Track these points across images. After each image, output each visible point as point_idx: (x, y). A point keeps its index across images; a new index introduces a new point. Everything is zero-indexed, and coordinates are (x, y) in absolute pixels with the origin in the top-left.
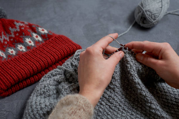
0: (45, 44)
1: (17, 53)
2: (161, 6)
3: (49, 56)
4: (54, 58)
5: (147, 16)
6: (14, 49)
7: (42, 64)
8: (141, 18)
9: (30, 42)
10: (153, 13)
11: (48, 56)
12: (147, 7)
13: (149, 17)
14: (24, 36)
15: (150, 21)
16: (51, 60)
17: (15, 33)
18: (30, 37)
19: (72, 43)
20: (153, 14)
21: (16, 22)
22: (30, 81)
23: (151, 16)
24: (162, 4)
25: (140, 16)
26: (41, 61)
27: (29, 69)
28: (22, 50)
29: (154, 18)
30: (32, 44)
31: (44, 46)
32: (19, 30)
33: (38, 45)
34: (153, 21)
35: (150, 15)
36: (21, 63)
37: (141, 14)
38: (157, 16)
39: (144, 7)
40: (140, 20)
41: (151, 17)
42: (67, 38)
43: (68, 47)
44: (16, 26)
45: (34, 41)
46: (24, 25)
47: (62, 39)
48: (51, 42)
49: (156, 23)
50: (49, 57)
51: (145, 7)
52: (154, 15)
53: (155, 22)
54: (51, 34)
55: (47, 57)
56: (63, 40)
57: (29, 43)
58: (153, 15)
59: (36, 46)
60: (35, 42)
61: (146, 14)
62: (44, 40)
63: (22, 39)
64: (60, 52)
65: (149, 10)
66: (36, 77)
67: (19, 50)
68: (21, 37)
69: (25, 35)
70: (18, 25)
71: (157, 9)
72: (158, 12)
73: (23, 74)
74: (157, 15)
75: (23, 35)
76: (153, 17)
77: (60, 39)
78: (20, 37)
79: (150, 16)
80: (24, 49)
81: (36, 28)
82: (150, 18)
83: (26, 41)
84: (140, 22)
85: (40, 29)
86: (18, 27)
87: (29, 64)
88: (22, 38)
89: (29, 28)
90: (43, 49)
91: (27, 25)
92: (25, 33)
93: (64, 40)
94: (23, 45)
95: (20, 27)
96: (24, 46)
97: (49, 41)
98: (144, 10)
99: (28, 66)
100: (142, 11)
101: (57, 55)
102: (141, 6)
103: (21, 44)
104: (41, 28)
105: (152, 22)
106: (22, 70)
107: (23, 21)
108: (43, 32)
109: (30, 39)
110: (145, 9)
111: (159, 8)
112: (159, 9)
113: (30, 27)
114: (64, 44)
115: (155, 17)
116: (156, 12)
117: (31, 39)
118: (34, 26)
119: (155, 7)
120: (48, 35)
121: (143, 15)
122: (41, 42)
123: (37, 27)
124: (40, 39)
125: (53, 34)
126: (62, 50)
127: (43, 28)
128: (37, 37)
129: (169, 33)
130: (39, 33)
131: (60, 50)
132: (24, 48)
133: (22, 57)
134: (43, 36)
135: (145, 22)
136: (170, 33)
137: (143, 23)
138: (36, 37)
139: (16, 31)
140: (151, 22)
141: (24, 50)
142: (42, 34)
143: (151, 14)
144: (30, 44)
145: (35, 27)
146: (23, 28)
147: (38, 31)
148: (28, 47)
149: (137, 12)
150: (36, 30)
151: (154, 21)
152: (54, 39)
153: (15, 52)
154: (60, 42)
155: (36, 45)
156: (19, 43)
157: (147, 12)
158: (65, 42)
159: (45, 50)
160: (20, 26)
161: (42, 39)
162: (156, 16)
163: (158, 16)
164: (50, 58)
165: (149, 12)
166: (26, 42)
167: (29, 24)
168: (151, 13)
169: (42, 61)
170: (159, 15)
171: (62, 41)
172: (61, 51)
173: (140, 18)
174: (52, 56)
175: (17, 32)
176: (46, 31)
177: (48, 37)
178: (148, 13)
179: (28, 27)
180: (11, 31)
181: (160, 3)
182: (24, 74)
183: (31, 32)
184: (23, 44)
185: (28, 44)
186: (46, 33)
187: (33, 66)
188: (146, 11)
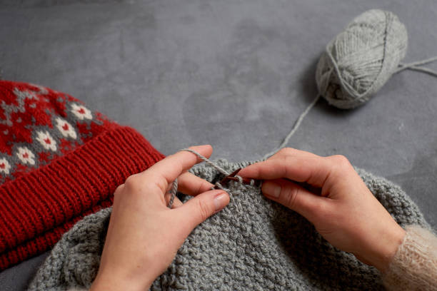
0: (81, 152)
1: (14, 169)
2: (380, 58)
3: (85, 187)
4: (97, 190)
5: (342, 81)
6: (9, 157)
7: (66, 206)
8: (330, 84)
9: (48, 141)
10: (359, 76)
11: (83, 187)
12: (346, 58)
13: (347, 84)
14: (34, 126)
15: (349, 95)
16: (88, 196)
17: (15, 116)
18: (47, 130)
19: (147, 151)
20: (360, 78)
21: (16, 89)
22: (36, 247)
23: (352, 83)
24: (384, 50)
25: (326, 80)
26: (63, 198)
27: (33, 219)
28: (28, 162)
29: (361, 87)
30: (53, 146)
31: (79, 156)
32: (23, 110)
33: (66, 151)
34: (358, 94)
35: (350, 82)
36: (15, 202)
37: (329, 76)
38: (369, 84)
39: (338, 58)
40: (328, 89)
41: (354, 86)
42: (137, 136)
43: (135, 162)
44: (17, 100)
45: (59, 138)
46: (36, 98)
47: (124, 137)
48: (95, 146)
49: (367, 99)
50: (84, 189)
51: (340, 57)
52: (362, 80)
53: (362, 98)
54: (99, 124)
55: (79, 190)
56: (126, 141)
57: (44, 143)
58: (358, 81)
59: (60, 152)
60: (60, 142)
61: (340, 76)
62: (82, 138)
63: (30, 134)
64: (113, 177)
65: (348, 67)
66: (50, 237)
67: (20, 162)
68: (28, 127)
69: (37, 124)
70: (22, 95)
71: (371, 66)
72: (370, 73)
73: (16, 232)
74: (368, 79)
75: (32, 123)
76: (358, 86)
77: (119, 139)
78: (26, 127)
79: (350, 84)
80: (32, 158)
81: (65, 106)
82: (351, 87)
83: (37, 139)
84: (326, 94)
85: (75, 108)
86: (21, 103)
87: (33, 207)
88: (29, 131)
89: (48, 105)
90: (73, 165)
91: (45, 96)
92: (36, 119)
93: (128, 143)
94: (29, 149)
95: (28, 102)
96: (34, 151)
97: (92, 143)
98: (337, 67)
99: (31, 212)
100: (332, 69)
101: (104, 182)
102: (330, 55)
103: (27, 146)
104: (78, 105)
105: (357, 96)
106: (16, 224)
107: (37, 86)
108: (81, 116)
109: (48, 134)
110: (339, 63)
111: (375, 62)
112: (374, 65)
113: (51, 101)
114: (128, 152)
115: (362, 85)
116: (366, 74)
117: (51, 134)
118: (61, 100)
119: (367, 59)
120: (93, 124)
121: (334, 77)
122: (76, 142)
123: (69, 103)
124: (72, 133)
125: (106, 123)
126: (119, 169)
127: (84, 105)
128: (66, 128)
129: (400, 125)
130: (71, 119)
131: (114, 171)
132: (33, 156)
133: (21, 184)
134: (80, 127)
135: (339, 96)
136: (402, 125)
137: (335, 97)
138: (63, 127)
139: (16, 111)
140: (353, 98)
141: (32, 162)
142: (77, 122)
143: (352, 78)
144: (47, 147)
145: (64, 102)
146: (33, 106)
147: (70, 112)
148: (42, 155)
149: (320, 67)
150: (65, 111)
151: (360, 96)
152: (104, 137)
153: (10, 167)
154: (117, 146)
155: (61, 150)
156: (21, 143)
157: (345, 72)
158: (129, 147)
159: (79, 169)
160: (26, 99)
161: (77, 134)
162: (366, 84)
163: (372, 83)
164: (86, 191)
165: (349, 71)
166: (39, 142)
167: (50, 92)
168: (354, 75)
169: (65, 200)
170: (376, 79)
171: (123, 143)
172: (116, 174)
173: (327, 84)
174: (92, 187)
175: (19, 114)
176: (88, 115)
177: (91, 131)
178: (347, 74)
179: (47, 100)
180: (4, 111)
181: (381, 49)
182: (19, 233)
183: (54, 115)
184: (31, 146)
185: (42, 146)
186: (88, 120)
187: (44, 213)
188: (341, 69)
